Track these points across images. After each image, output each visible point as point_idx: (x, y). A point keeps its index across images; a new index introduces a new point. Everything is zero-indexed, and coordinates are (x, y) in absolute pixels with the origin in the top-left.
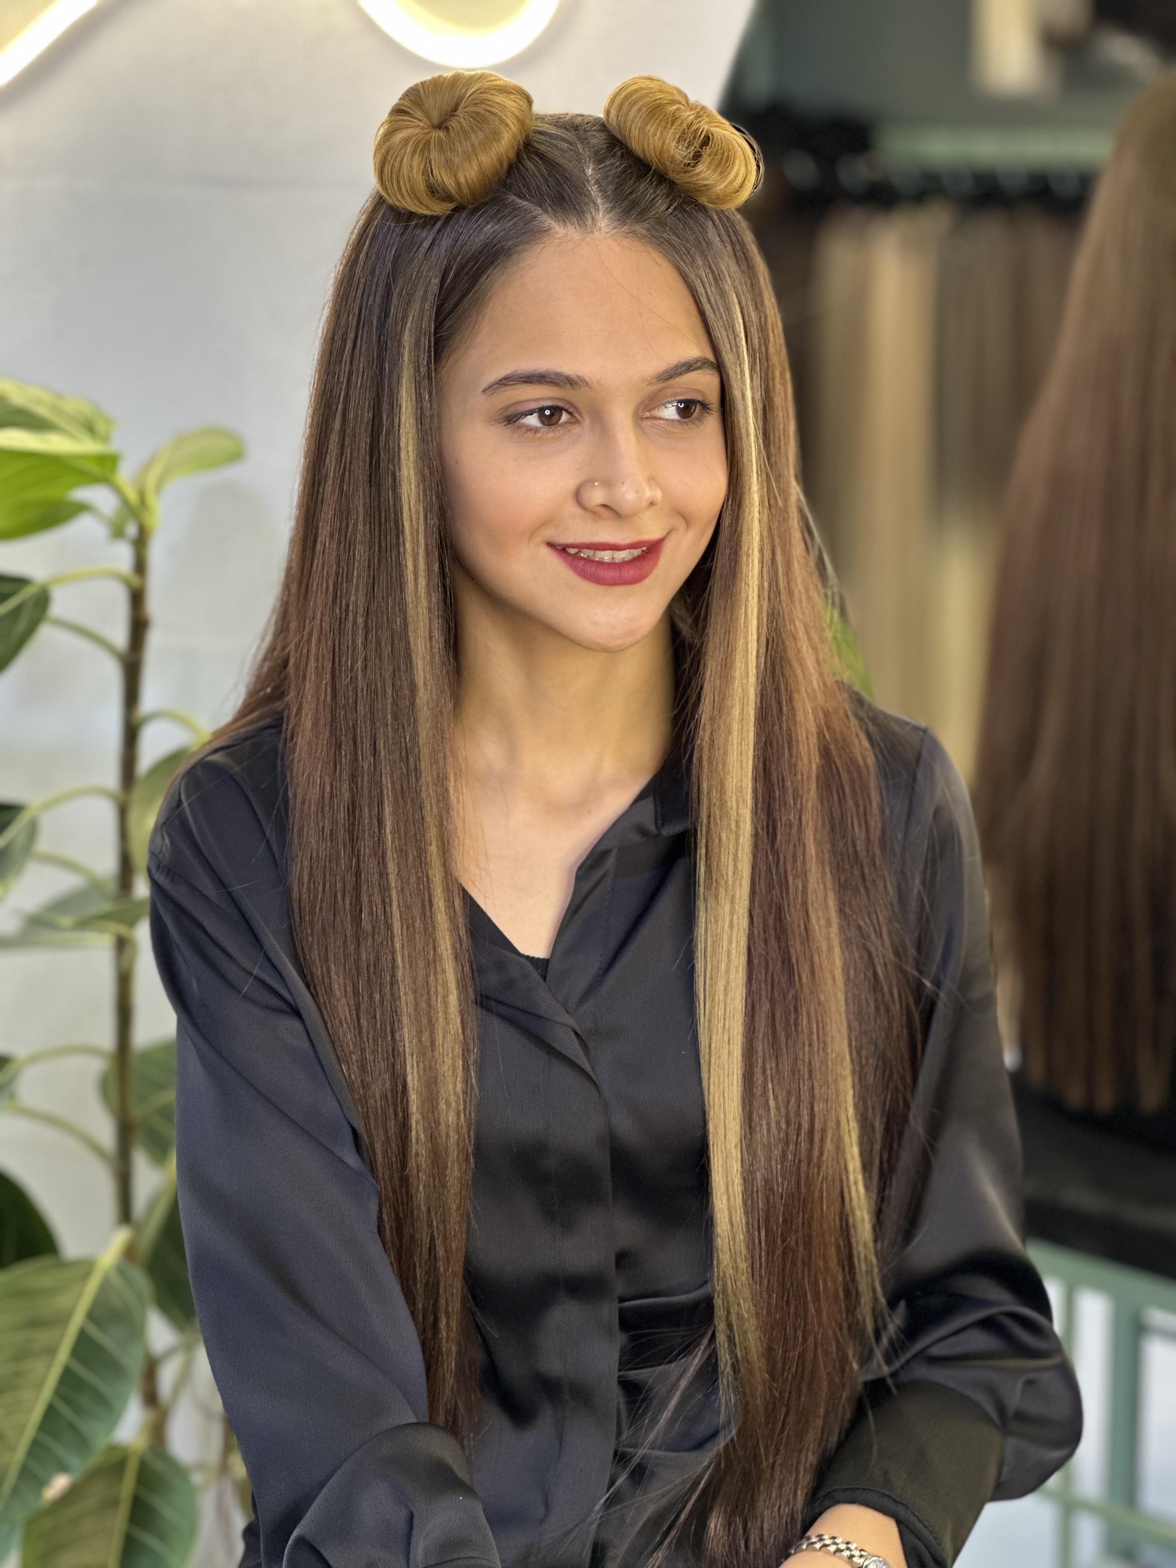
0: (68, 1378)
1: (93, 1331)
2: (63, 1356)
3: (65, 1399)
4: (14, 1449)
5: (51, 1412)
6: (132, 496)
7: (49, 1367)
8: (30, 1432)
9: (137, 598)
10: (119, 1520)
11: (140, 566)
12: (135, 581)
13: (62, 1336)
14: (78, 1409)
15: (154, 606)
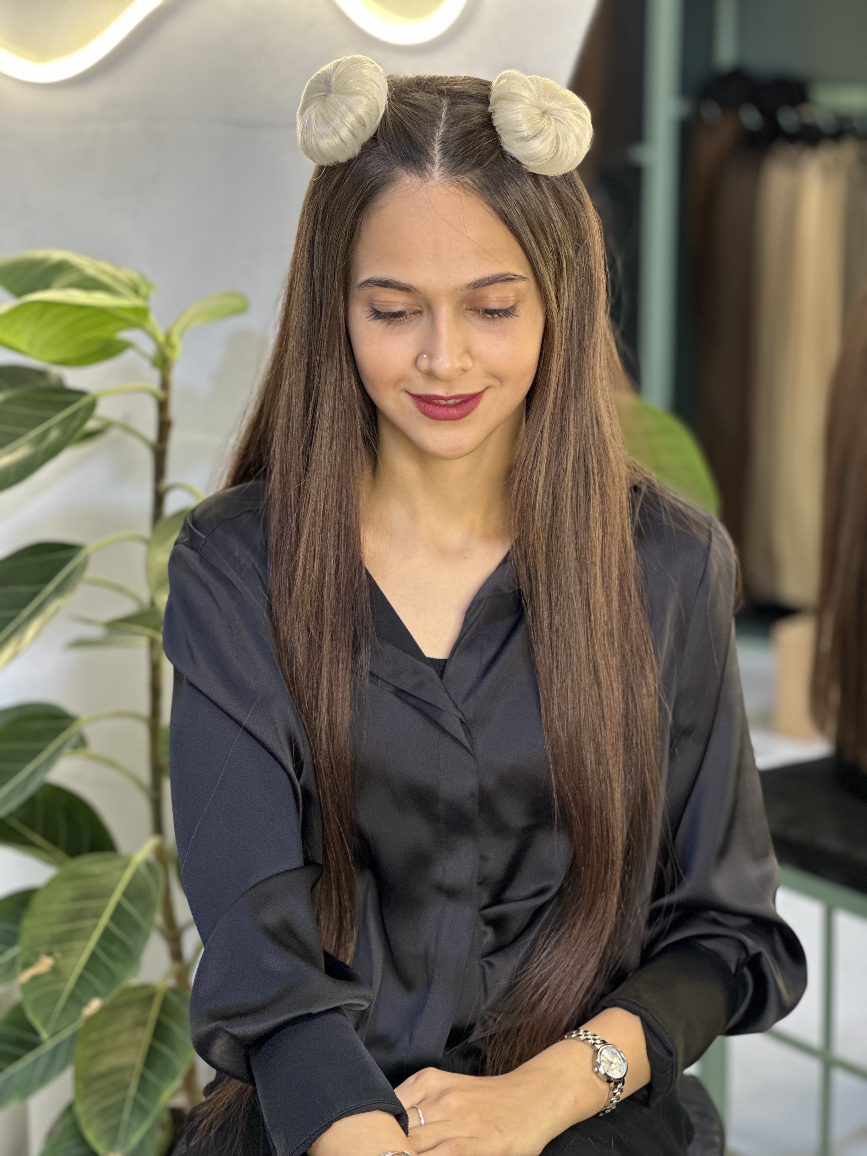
0: (107, 935)
1: (127, 905)
2: (104, 920)
3: (104, 950)
4: (66, 981)
5: (93, 957)
6: (161, 337)
7: (95, 927)
8: (78, 970)
9: (163, 406)
10: (145, 1035)
11: (165, 385)
12: (161, 394)
13: (104, 908)
14: (111, 956)
15: (174, 411)
